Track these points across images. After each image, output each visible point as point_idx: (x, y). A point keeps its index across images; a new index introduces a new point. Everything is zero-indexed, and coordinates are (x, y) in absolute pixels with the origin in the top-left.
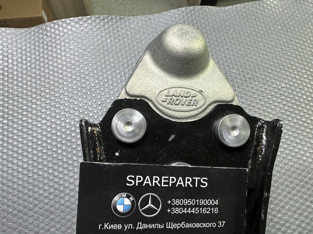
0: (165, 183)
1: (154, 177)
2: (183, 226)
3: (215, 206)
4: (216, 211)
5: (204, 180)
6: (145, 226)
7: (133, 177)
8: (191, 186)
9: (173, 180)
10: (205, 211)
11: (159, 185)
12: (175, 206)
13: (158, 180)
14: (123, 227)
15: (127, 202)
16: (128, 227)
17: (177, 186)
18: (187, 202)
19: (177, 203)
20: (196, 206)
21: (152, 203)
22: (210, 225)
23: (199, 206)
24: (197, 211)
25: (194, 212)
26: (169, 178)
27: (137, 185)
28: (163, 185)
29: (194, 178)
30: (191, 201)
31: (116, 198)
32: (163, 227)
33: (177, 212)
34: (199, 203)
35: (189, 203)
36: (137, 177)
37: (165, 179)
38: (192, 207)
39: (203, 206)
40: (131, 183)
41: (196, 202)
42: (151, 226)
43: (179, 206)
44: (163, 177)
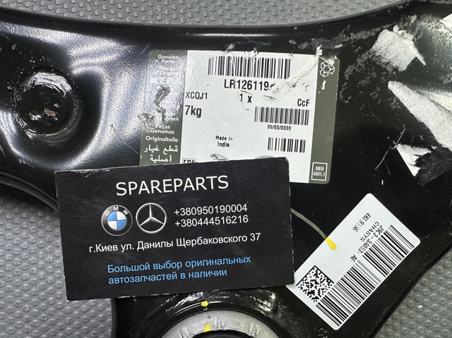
0: (167, 189)
1: (152, 182)
2: (200, 242)
3: (243, 213)
4: (246, 220)
5: (222, 179)
6: (149, 246)
7: (124, 184)
8: (205, 189)
9: (178, 183)
10: (229, 221)
11: (160, 192)
12: (186, 217)
13: (158, 185)
14: (120, 248)
15: (121, 216)
16: (126, 248)
17: (185, 190)
18: (201, 210)
19: (188, 213)
20: (214, 215)
21: (153, 216)
22: (238, 239)
23: (221, 215)
24: (218, 222)
25: (213, 223)
26: (173, 181)
27: (130, 194)
28: (165, 191)
29: (207, 178)
30: (207, 209)
31: (106, 213)
32: (172, 245)
33: (189, 224)
34: (219, 210)
35: (205, 211)
36: (130, 183)
37: (167, 183)
38: (209, 216)
39: (225, 215)
40: (123, 192)
41: (215, 210)
42: (155, 245)
43: (191, 217)
44: (164, 181)
